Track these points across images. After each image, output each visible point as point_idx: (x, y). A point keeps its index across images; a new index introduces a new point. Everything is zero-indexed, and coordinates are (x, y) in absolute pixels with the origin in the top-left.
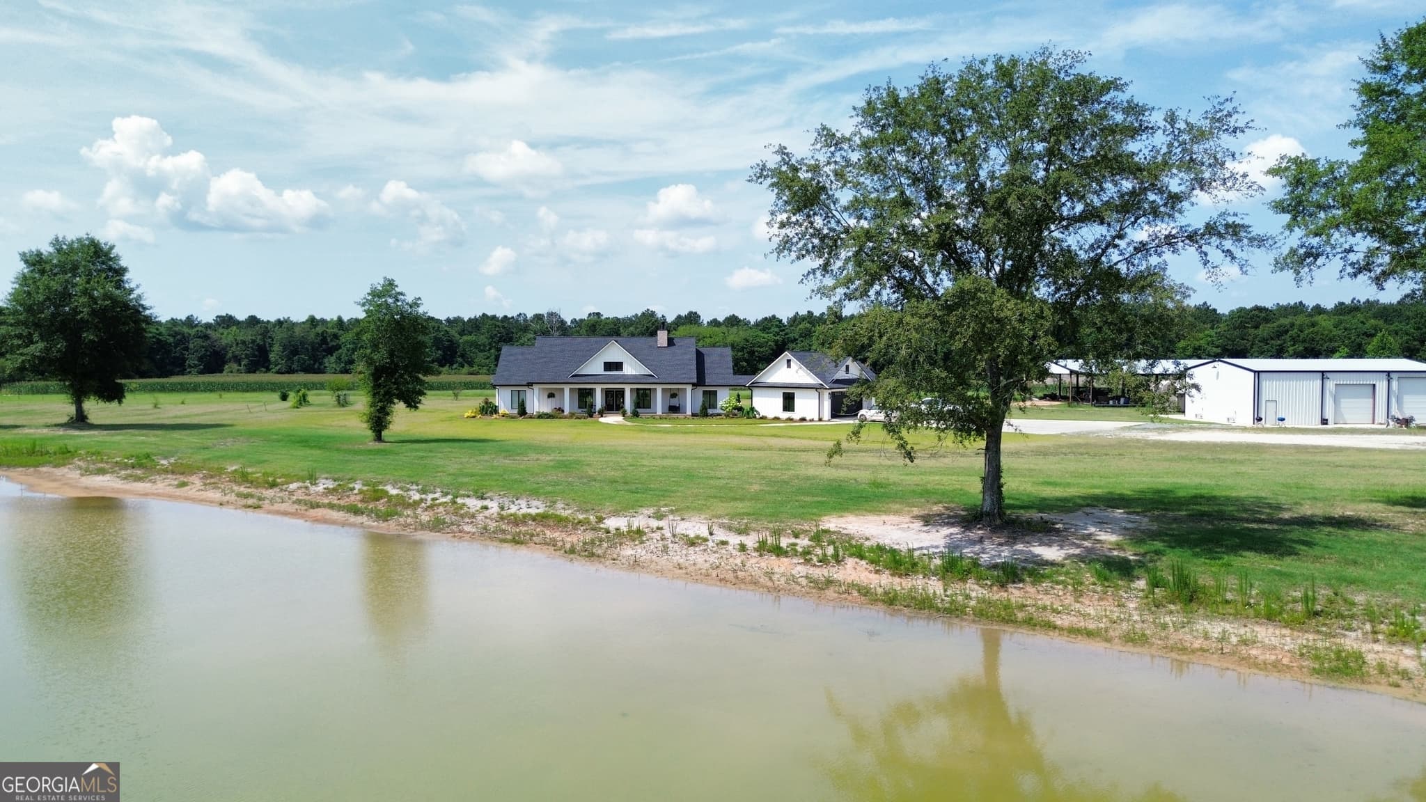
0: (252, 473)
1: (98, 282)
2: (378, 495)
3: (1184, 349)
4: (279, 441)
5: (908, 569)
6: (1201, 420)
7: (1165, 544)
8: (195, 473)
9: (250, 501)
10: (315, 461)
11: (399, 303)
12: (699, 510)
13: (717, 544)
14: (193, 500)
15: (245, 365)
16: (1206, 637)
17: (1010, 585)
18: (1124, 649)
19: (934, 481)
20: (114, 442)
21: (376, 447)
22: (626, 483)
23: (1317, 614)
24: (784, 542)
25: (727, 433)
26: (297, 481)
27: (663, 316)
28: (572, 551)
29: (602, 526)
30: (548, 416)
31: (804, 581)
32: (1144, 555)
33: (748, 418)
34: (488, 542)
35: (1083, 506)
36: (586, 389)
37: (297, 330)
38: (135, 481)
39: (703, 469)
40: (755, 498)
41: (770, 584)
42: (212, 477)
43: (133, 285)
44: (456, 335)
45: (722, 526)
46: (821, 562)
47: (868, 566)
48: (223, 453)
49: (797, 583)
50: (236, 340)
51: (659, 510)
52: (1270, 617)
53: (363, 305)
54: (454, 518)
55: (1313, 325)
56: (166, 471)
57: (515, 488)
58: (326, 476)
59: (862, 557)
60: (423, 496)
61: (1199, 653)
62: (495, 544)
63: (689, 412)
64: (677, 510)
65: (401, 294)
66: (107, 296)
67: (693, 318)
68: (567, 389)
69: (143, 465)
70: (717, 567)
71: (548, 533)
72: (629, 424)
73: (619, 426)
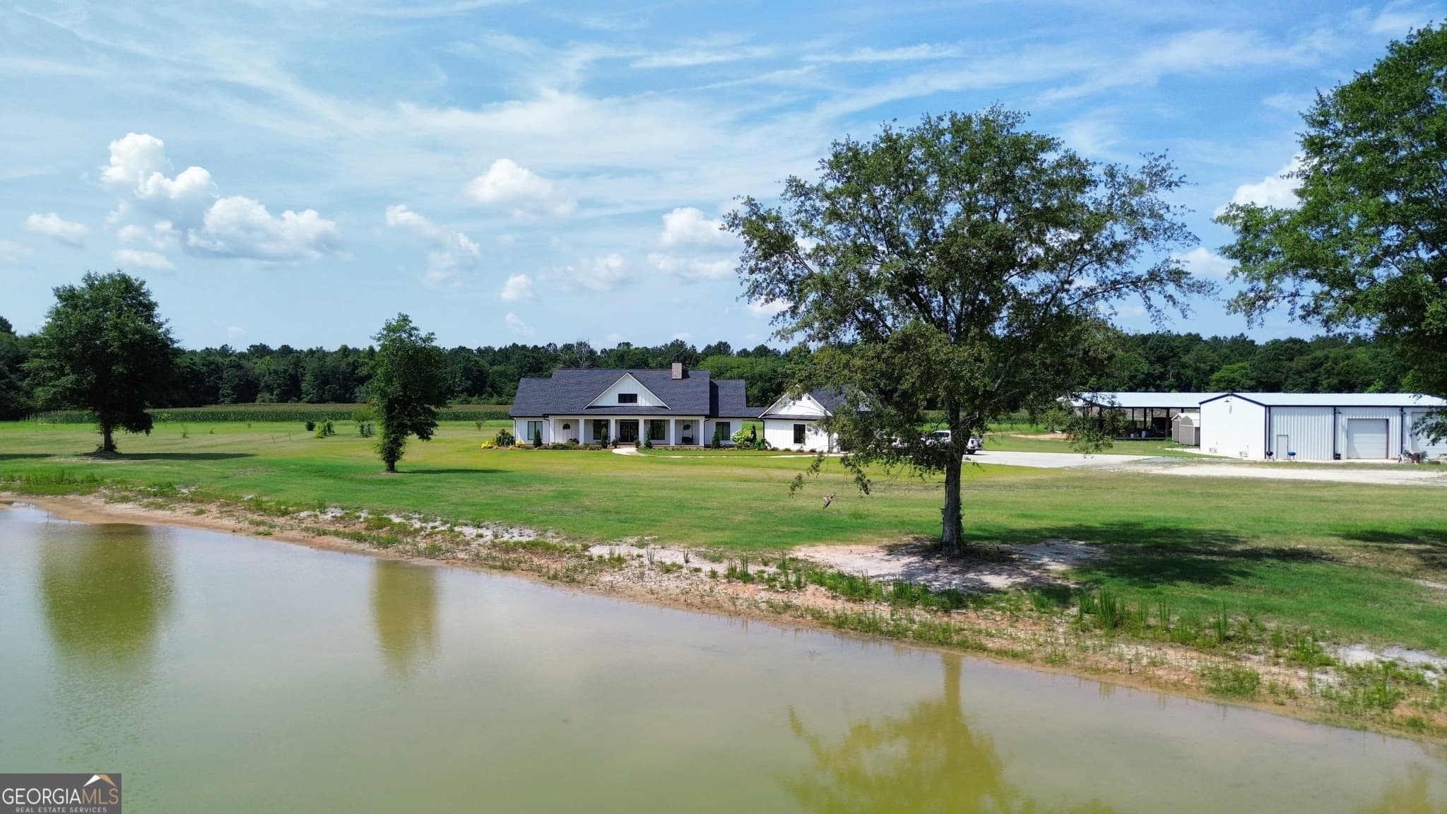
0: (267, 502)
1: (128, 317)
2: (381, 523)
4: (296, 471)
5: (862, 595)
6: (1215, 455)
7: (1109, 574)
8: (213, 501)
9: (261, 529)
10: (327, 491)
11: (413, 338)
12: (680, 539)
13: (691, 571)
14: (209, 527)
15: (277, 395)
16: (1121, 658)
17: (954, 611)
18: (1043, 669)
19: (913, 512)
20: (139, 472)
21: (388, 478)
22: (617, 513)
23: (1228, 639)
24: (752, 569)
25: (735, 465)
26: (308, 509)
27: (693, 347)
28: (555, 577)
29: (587, 553)
30: (563, 447)
31: (764, 606)
32: (1085, 584)
33: (759, 450)
34: (478, 568)
35: (1046, 538)
36: (600, 421)
37: (328, 360)
38: (156, 508)
39: (696, 499)
40: (736, 528)
41: (732, 608)
42: (228, 505)
43: (162, 319)
44: (487, 365)
45: (698, 554)
46: (783, 588)
47: (826, 592)
48: (242, 483)
49: (757, 607)
50: (269, 369)
51: (642, 539)
52: (1185, 641)
53: (379, 339)
54: (449, 546)
55: (1348, 357)
56: (185, 500)
57: (510, 517)
58: (335, 504)
59: (822, 584)
60: (424, 525)
61: (1111, 673)
62: (484, 569)
63: (702, 444)
64: (659, 539)
65: (416, 329)
66: (138, 331)
67: (722, 348)
68: (582, 420)
69: (165, 494)
70: (687, 593)
71: (535, 560)
72: (642, 455)
73: (631, 457)
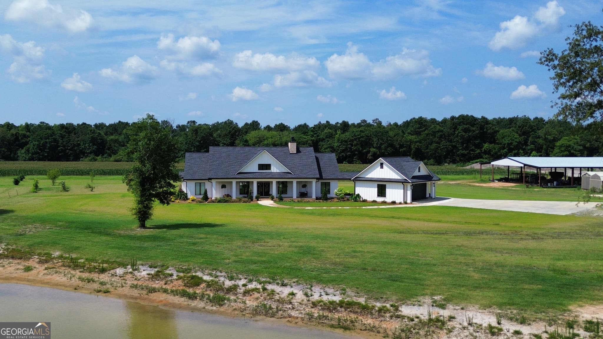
2: (195, 280)
3: (561, 146)
26: (119, 267)
33: (356, 201)
36: (246, 182)
63: (314, 197)
68: (234, 182)
72: (278, 205)
73: (270, 207)
